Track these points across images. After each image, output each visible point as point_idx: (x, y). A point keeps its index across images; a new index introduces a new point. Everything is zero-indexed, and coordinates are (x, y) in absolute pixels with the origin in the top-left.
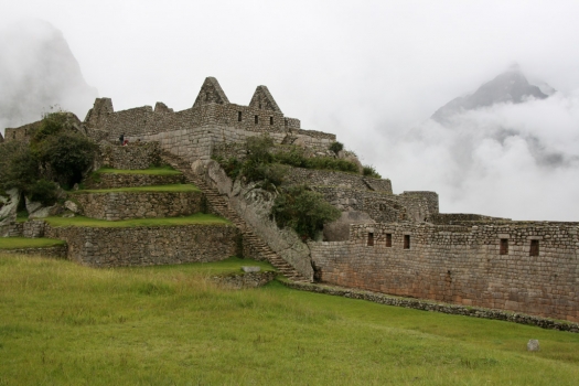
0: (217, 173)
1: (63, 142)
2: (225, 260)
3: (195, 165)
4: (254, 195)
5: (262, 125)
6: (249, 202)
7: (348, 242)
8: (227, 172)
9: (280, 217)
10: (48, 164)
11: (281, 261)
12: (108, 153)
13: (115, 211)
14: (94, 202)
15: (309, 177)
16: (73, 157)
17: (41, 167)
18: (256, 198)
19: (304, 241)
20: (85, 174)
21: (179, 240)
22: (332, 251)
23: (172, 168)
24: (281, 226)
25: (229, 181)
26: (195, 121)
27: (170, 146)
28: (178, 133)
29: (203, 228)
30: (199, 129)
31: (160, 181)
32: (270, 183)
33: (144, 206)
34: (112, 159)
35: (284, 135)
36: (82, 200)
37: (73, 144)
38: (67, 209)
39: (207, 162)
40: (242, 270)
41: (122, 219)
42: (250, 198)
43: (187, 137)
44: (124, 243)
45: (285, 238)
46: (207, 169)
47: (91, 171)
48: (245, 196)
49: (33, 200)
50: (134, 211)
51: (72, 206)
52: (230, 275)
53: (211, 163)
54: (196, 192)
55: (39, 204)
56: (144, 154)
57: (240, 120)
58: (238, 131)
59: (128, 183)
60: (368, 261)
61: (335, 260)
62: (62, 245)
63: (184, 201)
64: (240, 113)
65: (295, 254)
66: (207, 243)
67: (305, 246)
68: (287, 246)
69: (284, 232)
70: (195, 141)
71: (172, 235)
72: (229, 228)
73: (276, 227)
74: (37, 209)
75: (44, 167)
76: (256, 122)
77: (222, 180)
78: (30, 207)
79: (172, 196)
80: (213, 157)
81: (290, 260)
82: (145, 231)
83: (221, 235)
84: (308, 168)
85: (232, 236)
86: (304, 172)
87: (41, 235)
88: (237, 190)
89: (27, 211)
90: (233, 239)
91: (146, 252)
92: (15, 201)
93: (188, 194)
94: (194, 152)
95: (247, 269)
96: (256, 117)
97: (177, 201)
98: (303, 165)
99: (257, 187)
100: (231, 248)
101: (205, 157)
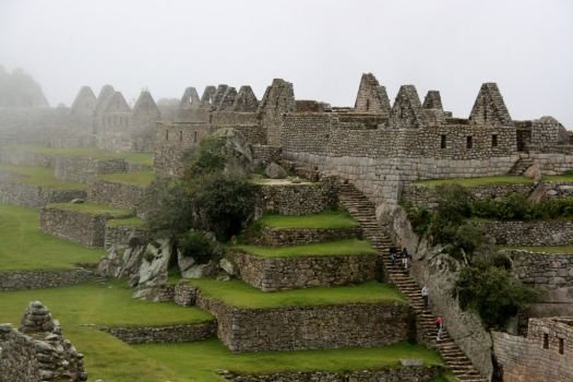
0: (403, 225)
1: (218, 187)
2: (393, 345)
3: (380, 211)
4: (439, 262)
5: (479, 149)
6: (432, 271)
7: (527, 340)
8: (414, 225)
9: (465, 295)
10: (202, 210)
11: (457, 352)
12: (273, 195)
13: (270, 281)
14: (250, 265)
15: (526, 232)
16: (229, 206)
17: (194, 214)
18: (441, 267)
19: (488, 330)
20: (244, 224)
21: (336, 322)
22: (512, 347)
23: (349, 216)
24: (463, 307)
25: (415, 238)
26: (383, 149)
27: (355, 177)
28: (363, 161)
29: (366, 307)
30: (386, 161)
31: (330, 236)
32: (461, 248)
33: (305, 274)
34: (277, 203)
35: (515, 158)
36: (238, 260)
37: (230, 189)
38: (222, 270)
39: (394, 207)
40: (400, 363)
41: (279, 290)
42: (435, 266)
43: (373, 169)
44: (273, 325)
45: (466, 324)
46: (393, 218)
47: (251, 220)
48: (429, 261)
49: (186, 255)
50: (293, 279)
51: (228, 266)
52: (384, 369)
53: (397, 211)
54: (371, 255)
55: (192, 261)
56: (317, 194)
57: (443, 146)
58: (440, 162)
59: (290, 240)
60: (543, 368)
61: (515, 359)
62: (211, 322)
63: (353, 267)
64: (444, 137)
65: (475, 345)
66: (370, 325)
67: (488, 336)
68: (467, 333)
69: (466, 315)
70: (382, 176)
71: (328, 316)
72: (400, 307)
73: (457, 308)
74: (190, 267)
75: (198, 214)
76: (469, 146)
77: (407, 236)
78: (183, 263)
79: (340, 260)
80: (401, 202)
81: (468, 353)
82: (297, 312)
83: (389, 315)
84: (526, 220)
85: (402, 316)
86: (520, 225)
87: (193, 303)
88: (422, 252)
89: (179, 268)
90: (405, 320)
91: (298, 334)
92: (166, 254)
93: (360, 257)
94: (381, 191)
95: (405, 362)
96: (469, 138)
97: (345, 266)
98: (519, 216)
99: (444, 252)
100: (401, 331)
101: (392, 200)
